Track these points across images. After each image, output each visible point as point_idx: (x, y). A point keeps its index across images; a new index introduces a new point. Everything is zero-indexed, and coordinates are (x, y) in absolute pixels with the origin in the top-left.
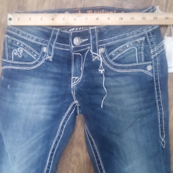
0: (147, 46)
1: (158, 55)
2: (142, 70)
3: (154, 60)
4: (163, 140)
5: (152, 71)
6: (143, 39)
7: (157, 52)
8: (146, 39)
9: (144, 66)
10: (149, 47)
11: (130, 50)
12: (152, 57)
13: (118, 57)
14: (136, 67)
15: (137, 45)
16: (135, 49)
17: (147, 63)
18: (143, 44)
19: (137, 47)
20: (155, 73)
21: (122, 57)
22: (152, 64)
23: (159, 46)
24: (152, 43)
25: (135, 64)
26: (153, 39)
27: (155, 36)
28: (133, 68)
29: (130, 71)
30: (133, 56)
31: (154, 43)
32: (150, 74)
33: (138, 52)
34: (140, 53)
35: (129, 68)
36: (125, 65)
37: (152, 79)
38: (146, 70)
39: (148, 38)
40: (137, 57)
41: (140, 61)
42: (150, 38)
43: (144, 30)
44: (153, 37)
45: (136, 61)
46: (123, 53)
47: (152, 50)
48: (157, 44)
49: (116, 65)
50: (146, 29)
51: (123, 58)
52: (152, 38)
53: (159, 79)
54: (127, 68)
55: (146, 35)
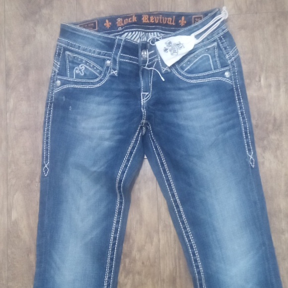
0: (221, 52)
1: (235, 60)
2: (220, 78)
3: (232, 65)
4: (251, 157)
5: (230, 78)
6: (215, 44)
7: (233, 56)
8: (218, 45)
9: (221, 73)
10: (223, 53)
11: (202, 57)
12: (229, 62)
13: (190, 67)
14: (213, 75)
15: (210, 52)
16: (208, 56)
17: (225, 69)
18: (216, 51)
19: (210, 54)
20: (234, 80)
21: (194, 66)
22: (229, 70)
23: (234, 50)
24: (225, 48)
25: (211, 72)
26: (226, 44)
27: (227, 39)
28: (208, 76)
29: (206, 80)
30: (207, 63)
31: (228, 47)
32: (229, 82)
33: (212, 59)
34: (214, 60)
35: (204, 77)
36: (200, 75)
37: (231, 88)
38: (224, 77)
39: (220, 43)
40: (212, 64)
41: (216, 67)
42: (222, 43)
43: (214, 35)
44: (226, 41)
45: (211, 69)
46: (195, 62)
47: (227, 55)
48: (232, 48)
49: (189, 75)
50: (216, 33)
51: (196, 67)
52: (224, 42)
53: (240, 87)
54: (202, 77)
55: (217, 40)
